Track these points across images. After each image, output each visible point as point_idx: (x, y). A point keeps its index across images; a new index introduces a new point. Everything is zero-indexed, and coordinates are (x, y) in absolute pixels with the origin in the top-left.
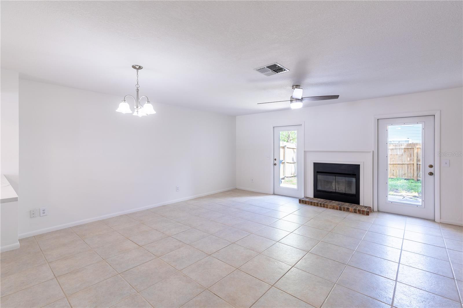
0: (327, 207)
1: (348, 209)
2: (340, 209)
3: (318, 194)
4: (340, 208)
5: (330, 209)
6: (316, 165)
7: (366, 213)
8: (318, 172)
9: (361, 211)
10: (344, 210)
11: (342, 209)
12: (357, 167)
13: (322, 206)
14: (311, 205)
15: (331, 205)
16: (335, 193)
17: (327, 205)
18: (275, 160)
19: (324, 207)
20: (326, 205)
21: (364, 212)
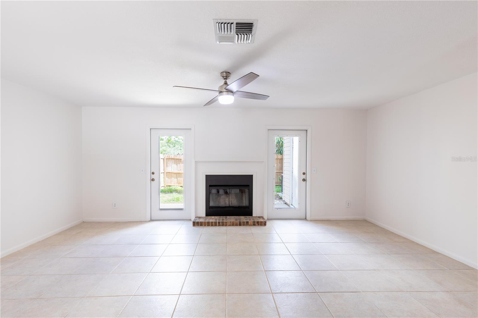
0: (226, 225)
1: (247, 222)
2: (240, 225)
3: (211, 211)
4: (239, 223)
5: (229, 226)
6: (209, 178)
7: (264, 223)
8: (210, 186)
9: (260, 223)
10: (244, 225)
11: (242, 224)
12: (250, 178)
13: (220, 225)
14: (208, 225)
15: (230, 222)
16: (229, 207)
17: (227, 223)
18: (153, 173)
19: (223, 225)
20: (225, 222)
21: (262, 223)
